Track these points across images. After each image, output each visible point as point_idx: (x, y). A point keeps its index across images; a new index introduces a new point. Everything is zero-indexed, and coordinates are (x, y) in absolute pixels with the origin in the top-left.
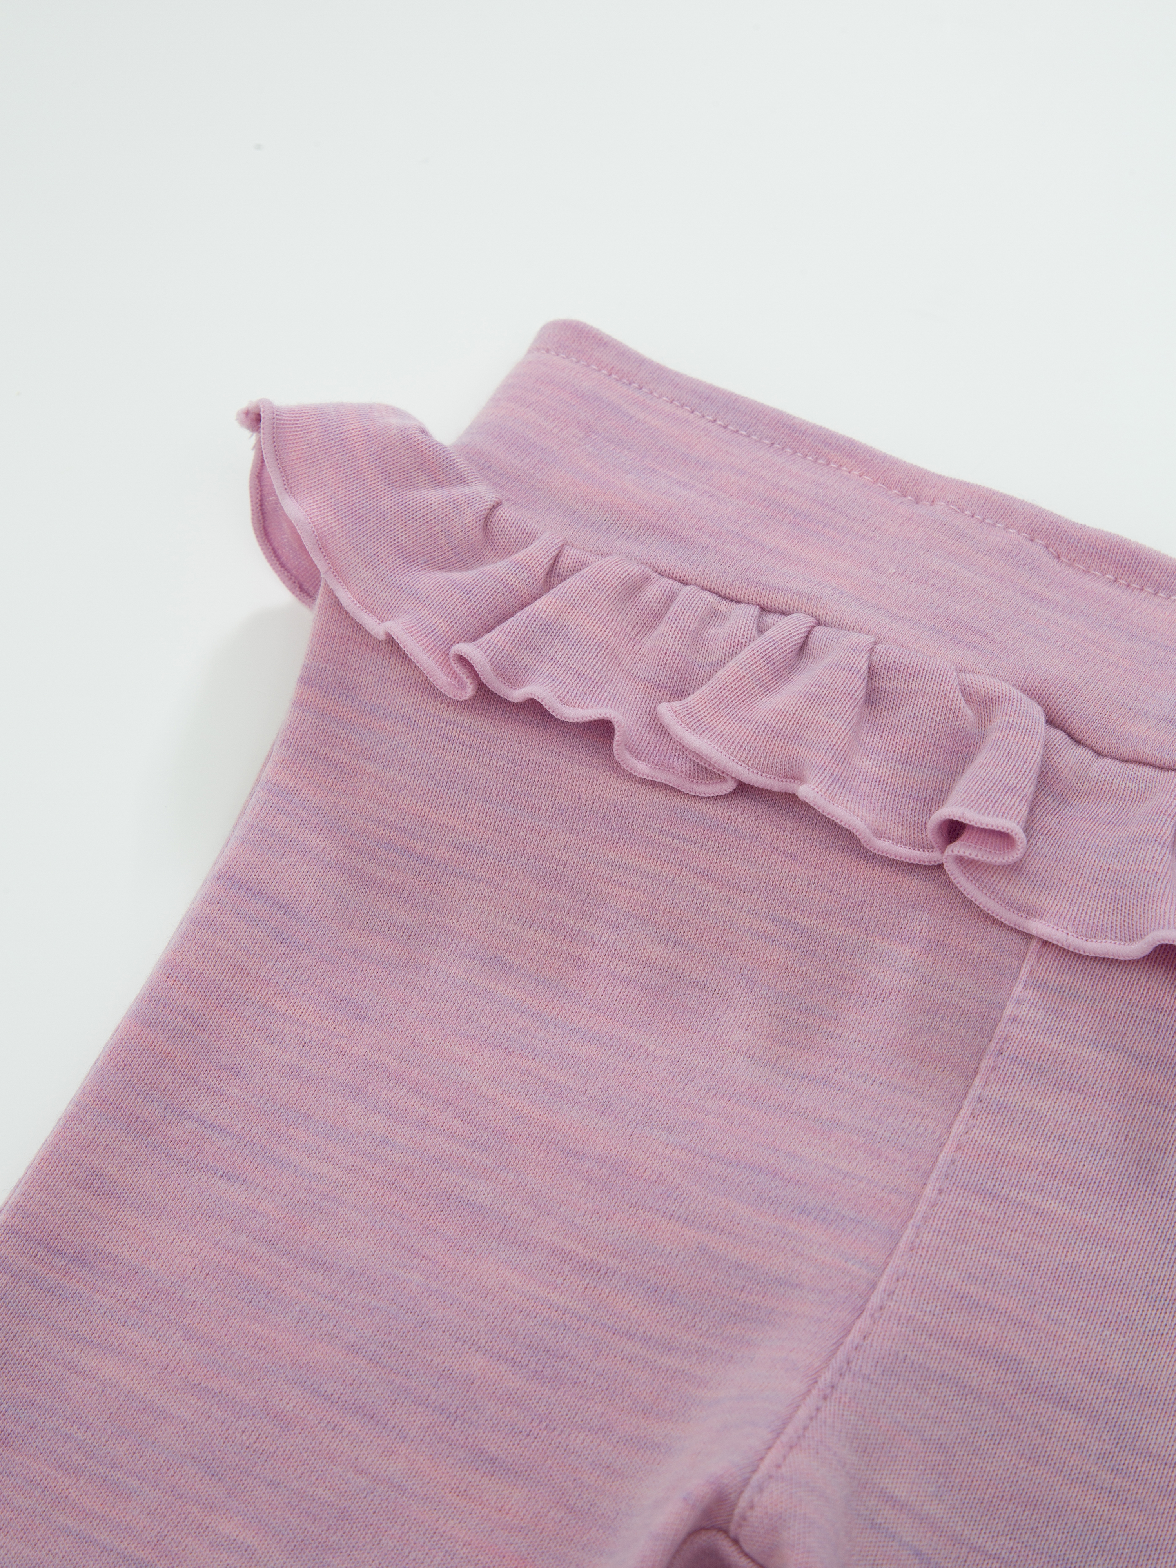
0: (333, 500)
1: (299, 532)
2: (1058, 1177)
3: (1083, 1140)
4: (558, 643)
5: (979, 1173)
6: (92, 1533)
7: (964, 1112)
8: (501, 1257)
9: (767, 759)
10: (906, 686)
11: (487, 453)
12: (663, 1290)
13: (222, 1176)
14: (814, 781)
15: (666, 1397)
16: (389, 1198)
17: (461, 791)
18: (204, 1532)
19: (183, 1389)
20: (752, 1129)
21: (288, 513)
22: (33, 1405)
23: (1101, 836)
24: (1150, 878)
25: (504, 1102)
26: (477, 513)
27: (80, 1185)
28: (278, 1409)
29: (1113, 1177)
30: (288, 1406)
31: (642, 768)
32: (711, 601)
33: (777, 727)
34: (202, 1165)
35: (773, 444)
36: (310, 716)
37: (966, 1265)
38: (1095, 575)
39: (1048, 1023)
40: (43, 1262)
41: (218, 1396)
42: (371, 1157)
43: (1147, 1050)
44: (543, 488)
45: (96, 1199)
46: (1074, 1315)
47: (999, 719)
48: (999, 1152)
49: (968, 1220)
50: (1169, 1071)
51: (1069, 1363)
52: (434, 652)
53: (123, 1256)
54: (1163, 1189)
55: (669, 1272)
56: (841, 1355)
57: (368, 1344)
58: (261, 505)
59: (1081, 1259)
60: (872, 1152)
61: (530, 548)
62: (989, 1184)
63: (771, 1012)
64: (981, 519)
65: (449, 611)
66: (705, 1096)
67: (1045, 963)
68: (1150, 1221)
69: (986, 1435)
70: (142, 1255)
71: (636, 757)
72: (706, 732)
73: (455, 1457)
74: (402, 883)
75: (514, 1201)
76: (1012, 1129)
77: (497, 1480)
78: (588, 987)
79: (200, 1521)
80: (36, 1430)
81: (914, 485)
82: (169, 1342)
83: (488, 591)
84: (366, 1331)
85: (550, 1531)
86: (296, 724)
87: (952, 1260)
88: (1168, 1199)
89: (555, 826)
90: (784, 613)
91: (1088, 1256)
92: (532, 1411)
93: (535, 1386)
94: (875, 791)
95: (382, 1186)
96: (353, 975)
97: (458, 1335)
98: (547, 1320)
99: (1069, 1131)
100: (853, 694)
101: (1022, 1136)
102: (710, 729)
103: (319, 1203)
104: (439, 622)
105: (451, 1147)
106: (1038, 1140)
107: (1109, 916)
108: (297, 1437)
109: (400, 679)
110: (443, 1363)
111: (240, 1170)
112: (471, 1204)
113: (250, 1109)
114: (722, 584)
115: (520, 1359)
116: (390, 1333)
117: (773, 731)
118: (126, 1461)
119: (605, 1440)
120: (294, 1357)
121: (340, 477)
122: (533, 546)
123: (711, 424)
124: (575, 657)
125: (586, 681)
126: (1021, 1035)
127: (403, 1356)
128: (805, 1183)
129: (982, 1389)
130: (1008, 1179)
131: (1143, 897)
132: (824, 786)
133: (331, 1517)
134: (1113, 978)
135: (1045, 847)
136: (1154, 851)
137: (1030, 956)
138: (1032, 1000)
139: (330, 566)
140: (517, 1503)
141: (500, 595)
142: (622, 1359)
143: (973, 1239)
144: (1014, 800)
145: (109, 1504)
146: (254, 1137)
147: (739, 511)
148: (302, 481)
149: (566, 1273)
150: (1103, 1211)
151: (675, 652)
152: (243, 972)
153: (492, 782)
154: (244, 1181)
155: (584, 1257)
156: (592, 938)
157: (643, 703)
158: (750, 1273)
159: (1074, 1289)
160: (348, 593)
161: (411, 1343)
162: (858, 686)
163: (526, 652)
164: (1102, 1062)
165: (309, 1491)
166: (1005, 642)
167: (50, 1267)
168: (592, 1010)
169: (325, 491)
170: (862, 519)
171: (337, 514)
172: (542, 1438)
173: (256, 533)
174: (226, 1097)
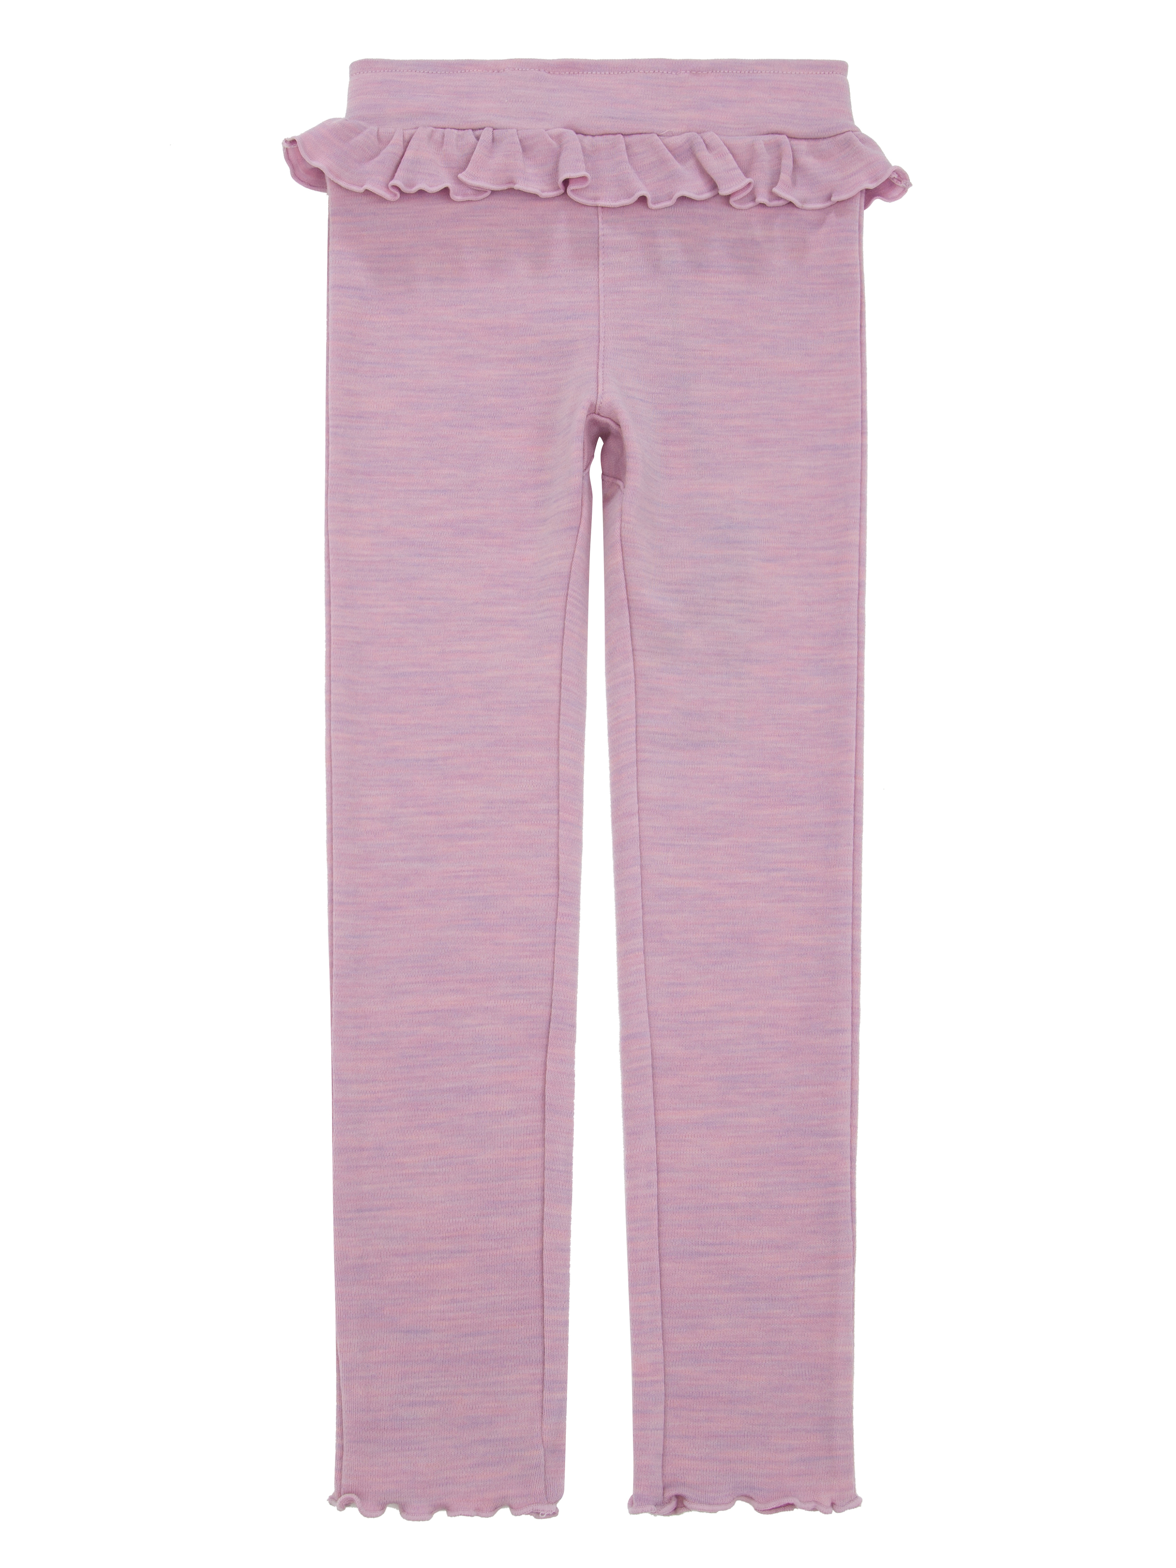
2: (634, 279)
3: (636, 265)
7: (601, 270)
8: (485, 368)
14: (519, 182)
23: (607, 165)
24: (627, 175)
25: (462, 321)
29: (648, 273)
32: (456, 132)
33: (499, 169)
39: (614, 232)
43: (644, 231)
44: (386, 117)
45: (355, 398)
47: (563, 140)
48: (616, 278)
49: (615, 302)
50: (652, 235)
52: (383, 188)
54: (663, 272)
57: (459, 407)
60: (579, 292)
61: (394, 137)
62: (615, 289)
64: (521, 70)
65: (380, 172)
67: (606, 214)
68: (663, 283)
71: (457, 195)
72: (478, 179)
73: (499, 427)
76: (617, 269)
78: (470, 275)
81: (496, 67)
83: (389, 161)
84: (456, 404)
88: (665, 274)
89: (437, 228)
90: (481, 130)
94: (536, 178)
97: (483, 394)
99: (631, 264)
100: (518, 150)
101: (619, 271)
104: (379, 178)
105: (453, 341)
107: (620, 191)
109: (375, 202)
114: (456, 125)
115: (505, 394)
123: (424, 73)
124: (426, 169)
126: (608, 239)
127: (471, 406)
128: (565, 309)
129: (639, 349)
130: (622, 285)
131: (628, 182)
132: (523, 183)
134: (629, 211)
135: (597, 175)
136: (624, 166)
137: (601, 212)
138: (606, 227)
141: (394, 159)
143: (618, 307)
144: (581, 165)
147: (448, 100)
148: (315, 154)
150: (649, 284)
151: (455, 154)
157: (454, 177)
160: (343, 182)
161: (471, 402)
163: (411, 175)
164: (633, 239)
167: (353, 422)
170: (486, 86)
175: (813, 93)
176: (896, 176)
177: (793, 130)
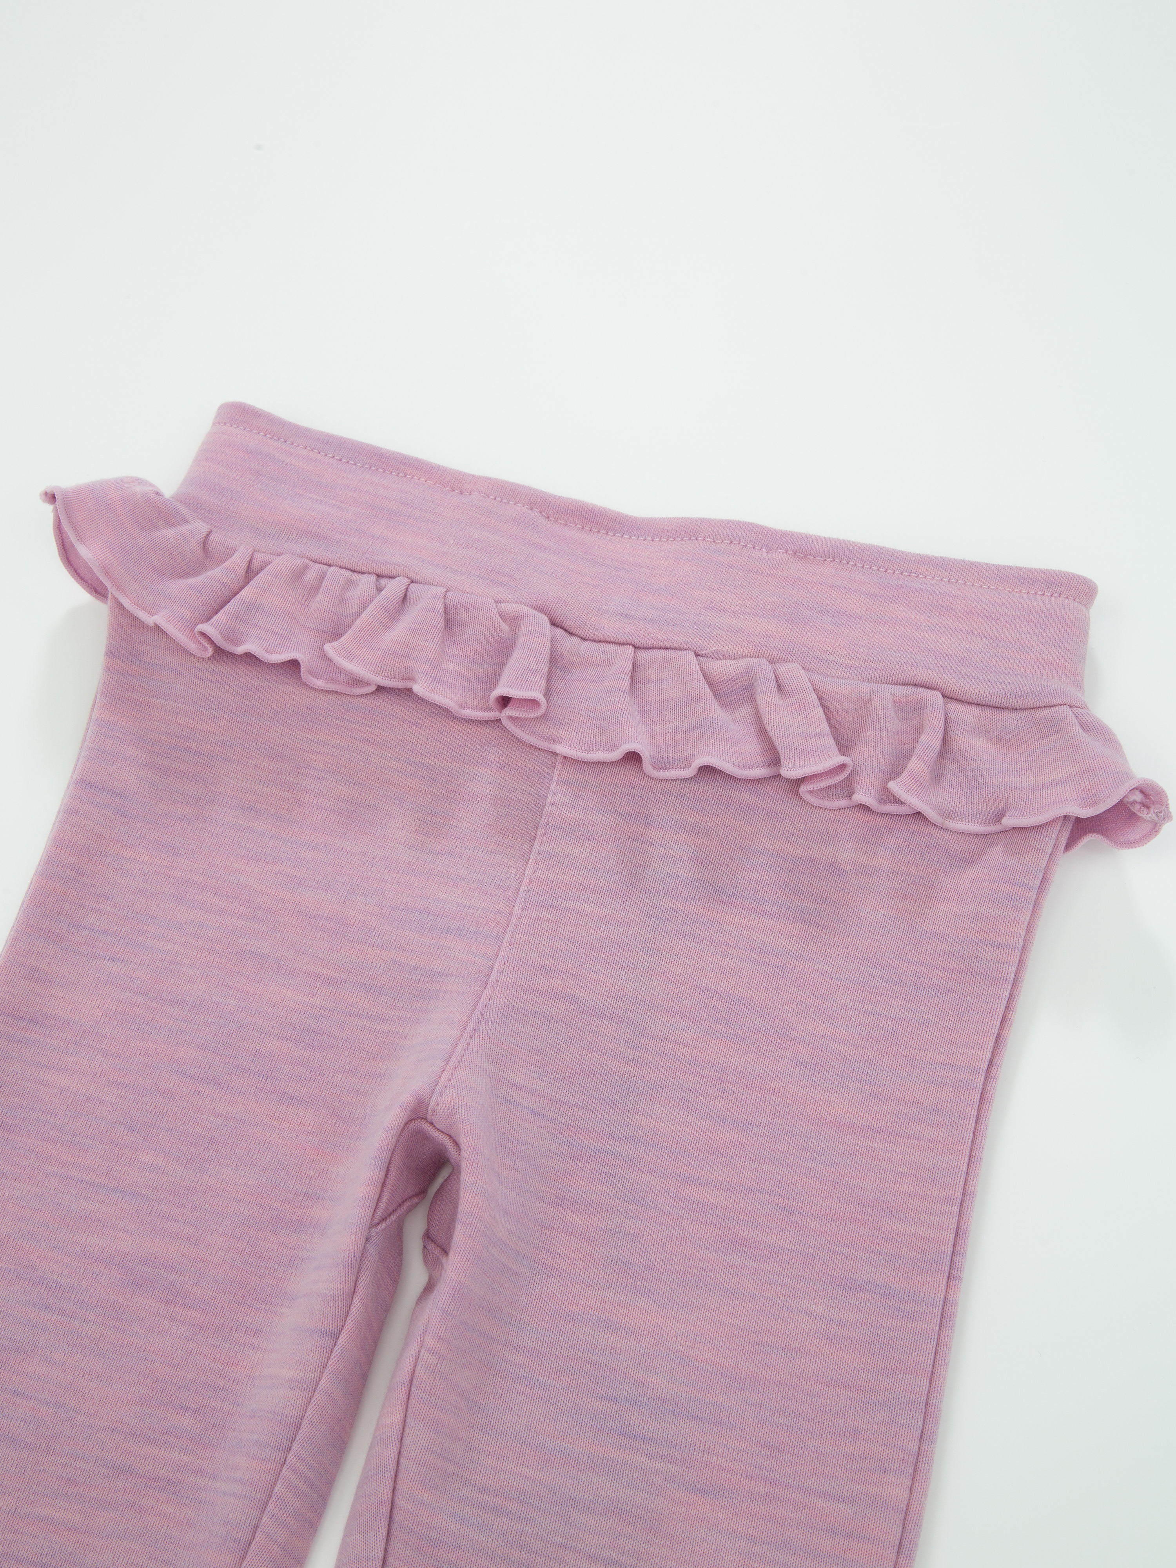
0: (108, 543)
1: (91, 566)
2: (587, 891)
3: (599, 867)
4: (259, 615)
5: (543, 895)
6: (69, 1173)
7: (531, 861)
8: (280, 983)
9: (392, 671)
10: (467, 616)
11: (197, 498)
12: (375, 988)
13: (109, 960)
14: (421, 682)
15: (384, 1047)
16: (209, 958)
17: (214, 710)
18: (134, 1162)
19: (107, 1085)
20: (413, 888)
21: (82, 555)
22: (21, 1107)
23: (589, 690)
24: (619, 713)
25: (268, 892)
26: (198, 540)
27: (26, 978)
28: (164, 1088)
29: (617, 886)
30: (170, 1086)
31: (320, 683)
32: (347, 575)
33: (395, 651)
34: (96, 955)
35: (371, 467)
36: (115, 675)
37: (541, 949)
38: (571, 526)
39: (572, 803)
40: (13, 1026)
41: (128, 1086)
42: (195, 935)
43: (629, 810)
44: (236, 516)
45: (37, 984)
46: (604, 967)
47: (523, 630)
48: (553, 882)
49: (540, 923)
50: (642, 821)
51: (604, 994)
52: (185, 631)
53: (59, 1015)
54: (645, 888)
55: (377, 977)
56: (477, 1012)
57: (211, 1044)
58: (63, 545)
59: (605, 935)
60: (482, 892)
61: (233, 558)
62: (549, 900)
63: (415, 817)
64: (500, 500)
65: (190, 604)
66: (384, 872)
67: (567, 768)
68: (640, 908)
69: (563, 1041)
70: (70, 1012)
71: (316, 677)
72: (355, 659)
73: (270, 1099)
74: (188, 769)
75: (282, 949)
76: (559, 867)
77: (296, 1108)
78: (307, 817)
79: (131, 1157)
80: (26, 1121)
81: (458, 483)
82: (95, 1060)
83: (212, 589)
84: (208, 1036)
85: (330, 1131)
86: (108, 682)
87: (533, 947)
88: (649, 894)
89: (274, 724)
90: (391, 577)
91: (609, 933)
92: (310, 1067)
93: (310, 1053)
94: (457, 681)
95: (204, 951)
96: (167, 829)
97: (261, 1031)
98: (311, 1014)
99: (591, 863)
100: (437, 626)
101: (565, 870)
102: (356, 657)
103: (169, 967)
104: (185, 612)
105: (241, 923)
106: (574, 871)
107: (598, 737)
108: (178, 1102)
109: (167, 647)
110: (255, 1047)
111: (119, 954)
112: (257, 954)
113: (119, 918)
114: (352, 563)
115: (299, 1038)
116: (222, 1036)
117: (393, 653)
118: (82, 1131)
119: (354, 1076)
120: (169, 1057)
121: (111, 528)
122: (235, 556)
123: (331, 459)
124: (270, 623)
125: (279, 636)
126: (558, 812)
127: (232, 1047)
128: (447, 916)
129: (558, 1016)
130: (559, 896)
131: (616, 725)
132: (427, 684)
133: (204, 1143)
134: (606, 772)
135: (559, 701)
136: (619, 696)
137: (558, 765)
138: (562, 791)
139: (113, 583)
140: (309, 1119)
141: (220, 590)
142: (357, 1030)
143: (544, 934)
144: (537, 678)
145: (76, 1156)
146: (124, 934)
147: (356, 515)
148: (87, 533)
149: (318, 986)
150: (614, 906)
151: (329, 610)
152: (101, 837)
153: (232, 702)
154: (123, 960)
155: (327, 975)
156: (305, 788)
157: (315, 643)
158: (422, 971)
159: (603, 952)
160: (127, 599)
161: (235, 1039)
162: (440, 620)
163: (240, 623)
164: (605, 821)
165: (190, 1131)
166: (522, 578)
167: (17, 1028)
168: (311, 830)
169: (103, 538)
170: (430, 510)
171: (112, 552)
172: (318, 1081)
173: (62, 562)
174: (103, 913)
175: (1013, 626)
176: (1138, 797)
177: (955, 685)
